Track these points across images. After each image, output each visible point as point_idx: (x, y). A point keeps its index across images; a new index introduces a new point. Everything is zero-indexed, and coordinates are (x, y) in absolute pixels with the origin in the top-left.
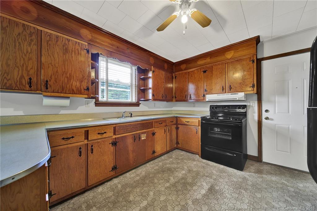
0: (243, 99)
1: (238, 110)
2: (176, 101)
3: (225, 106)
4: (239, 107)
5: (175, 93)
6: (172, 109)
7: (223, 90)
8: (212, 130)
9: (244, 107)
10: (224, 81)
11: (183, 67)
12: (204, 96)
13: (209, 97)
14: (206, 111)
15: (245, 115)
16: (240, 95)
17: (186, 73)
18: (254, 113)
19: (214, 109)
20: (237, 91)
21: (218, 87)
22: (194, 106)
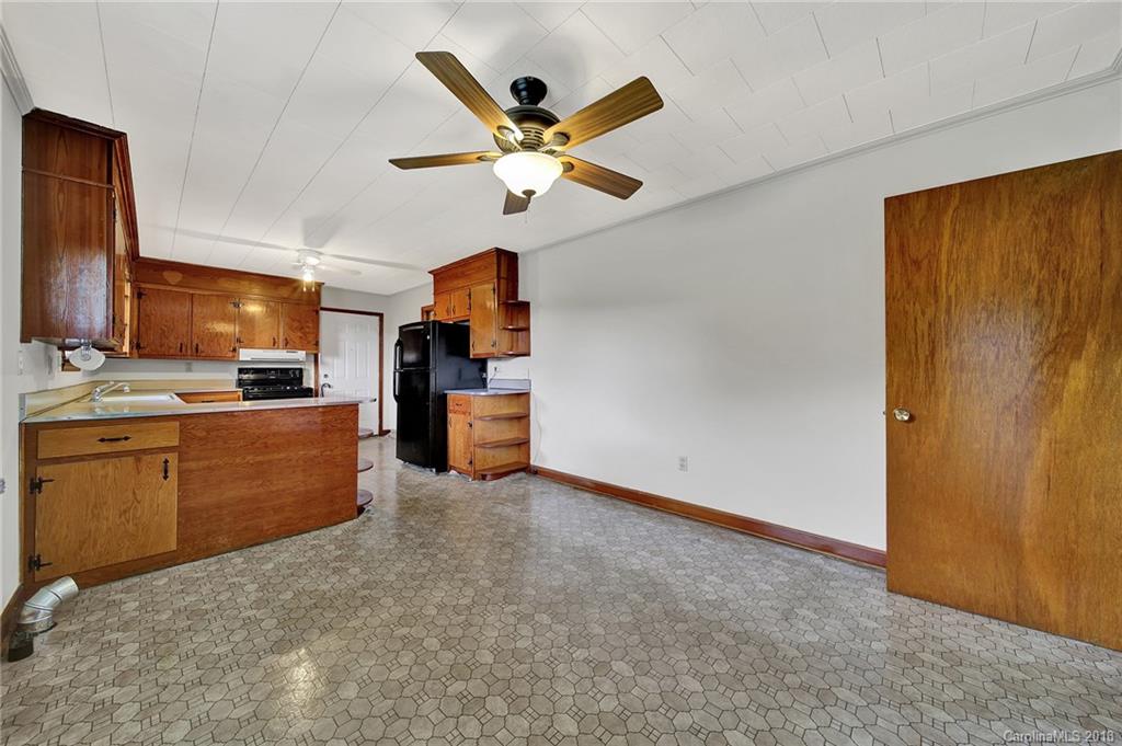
3: (270, 370)
5: (139, 337)
7: (274, 345)
10: (276, 329)
11: (169, 276)
12: (234, 350)
13: (246, 355)
17: (182, 295)
20: (295, 348)
21: (266, 338)
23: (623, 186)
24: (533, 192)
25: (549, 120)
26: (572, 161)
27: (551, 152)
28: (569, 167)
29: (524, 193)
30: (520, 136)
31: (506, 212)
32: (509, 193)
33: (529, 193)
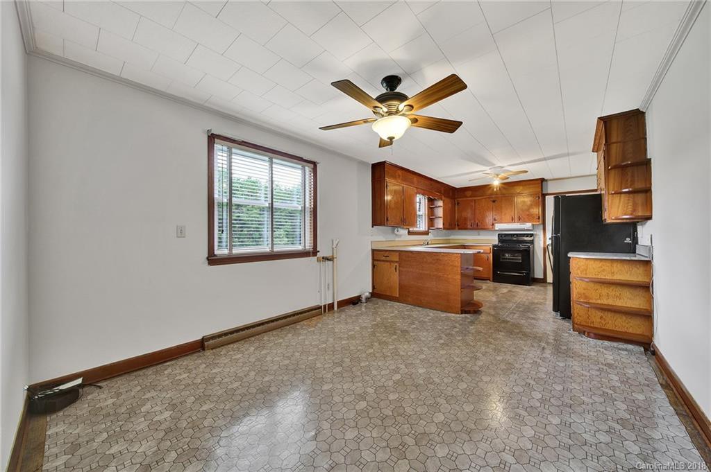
0: (531, 229)
1: (526, 238)
2: (459, 229)
3: (514, 234)
4: (527, 235)
5: (458, 221)
6: (450, 238)
7: (513, 220)
8: (504, 255)
9: (532, 235)
10: (513, 212)
11: (468, 193)
12: (493, 224)
13: (498, 226)
14: (494, 240)
15: (532, 242)
16: (528, 225)
17: (472, 201)
18: (540, 240)
19: (503, 238)
20: (525, 221)
21: (508, 217)
22: (479, 235)
23: (450, 126)
24: (394, 138)
25: (402, 98)
26: (416, 117)
27: (403, 115)
28: (415, 121)
29: (389, 138)
30: (385, 110)
31: (380, 147)
32: (381, 139)
33: (391, 139)
